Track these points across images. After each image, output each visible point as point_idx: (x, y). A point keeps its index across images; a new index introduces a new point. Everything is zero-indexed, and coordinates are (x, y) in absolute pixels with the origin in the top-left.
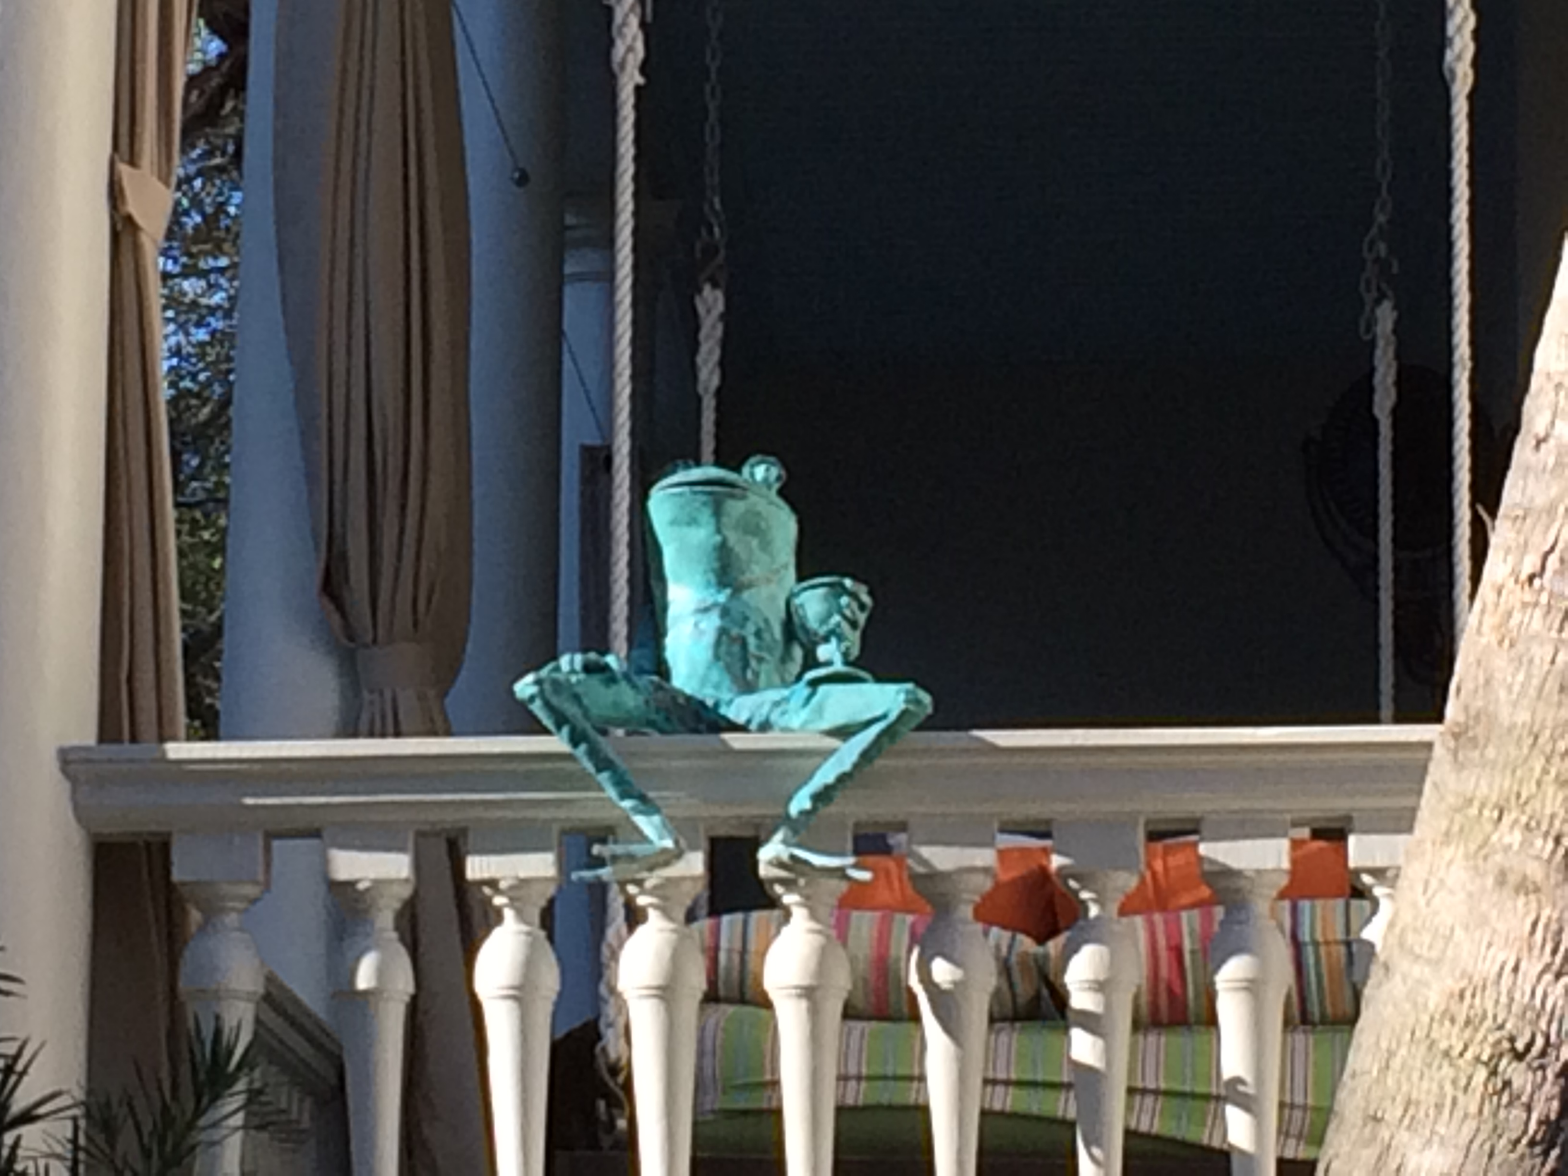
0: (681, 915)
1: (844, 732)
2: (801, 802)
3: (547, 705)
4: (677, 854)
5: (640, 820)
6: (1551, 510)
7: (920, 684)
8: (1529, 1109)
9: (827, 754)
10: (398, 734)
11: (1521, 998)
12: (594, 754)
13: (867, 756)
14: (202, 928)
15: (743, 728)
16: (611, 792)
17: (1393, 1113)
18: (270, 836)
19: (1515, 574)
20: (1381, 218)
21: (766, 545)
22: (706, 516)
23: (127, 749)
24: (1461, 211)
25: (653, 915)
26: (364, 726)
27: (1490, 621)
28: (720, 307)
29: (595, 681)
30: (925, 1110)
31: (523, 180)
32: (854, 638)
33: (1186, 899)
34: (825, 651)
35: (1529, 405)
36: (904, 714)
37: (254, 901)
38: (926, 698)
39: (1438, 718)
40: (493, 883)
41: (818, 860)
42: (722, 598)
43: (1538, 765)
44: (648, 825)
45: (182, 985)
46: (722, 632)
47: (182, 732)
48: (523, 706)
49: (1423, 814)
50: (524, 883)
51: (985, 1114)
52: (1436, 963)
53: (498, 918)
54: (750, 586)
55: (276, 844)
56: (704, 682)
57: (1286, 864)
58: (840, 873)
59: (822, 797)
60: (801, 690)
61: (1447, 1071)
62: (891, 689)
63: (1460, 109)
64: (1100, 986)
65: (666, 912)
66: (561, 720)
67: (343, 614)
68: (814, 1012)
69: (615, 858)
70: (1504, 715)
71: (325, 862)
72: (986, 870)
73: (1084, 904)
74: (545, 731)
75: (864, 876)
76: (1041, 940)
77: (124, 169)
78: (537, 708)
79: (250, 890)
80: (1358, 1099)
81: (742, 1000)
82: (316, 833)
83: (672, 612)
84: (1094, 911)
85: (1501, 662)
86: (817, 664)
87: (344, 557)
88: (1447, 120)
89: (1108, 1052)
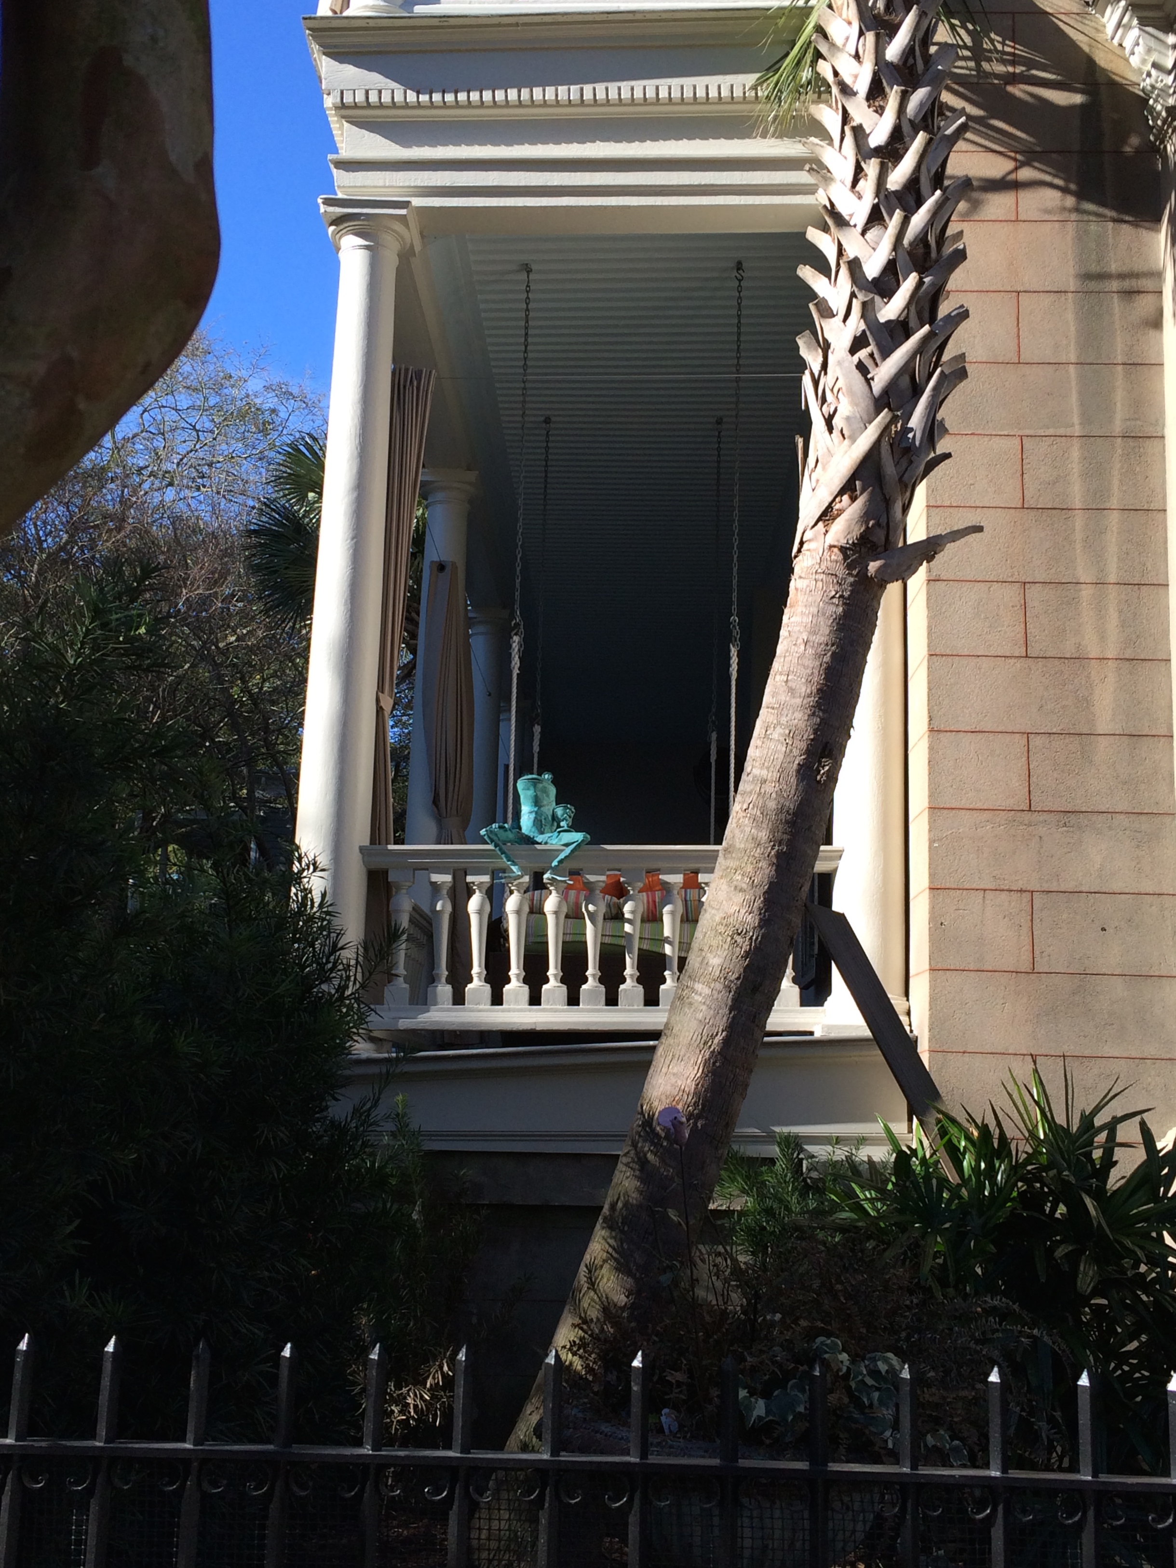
0: (522, 891)
1: (567, 845)
2: (555, 863)
3: (489, 837)
4: (522, 876)
5: (512, 867)
6: (751, 792)
7: (587, 833)
8: (741, 948)
9: (562, 850)
10: (452, 844)
11: (740, 919)
12: (500, 850)
13: (572, 851)
14: (396, 893)
15: (540, 844)
16: (505, 860)
17: (706, 949)
18: (414, 870)
19: (741, 809)
20: (714, 710)
21: (548, 796)
22: (532, 788)
23: (377, 847)
24: (733, 710)
25: (515, 892)
26: (443, 841)
27: (735, 821)
28: (539, 730)
29: (502, 831)
30: (586, 942)
31: (490, 695)
32: (570, 820)
33: (657, 888)
34: (563, 824)
35: (746, 764)
36: (583, 841)
37: (410, 887)
38: (589, 836)
39: (721, 844)
40: (473, 883)
41: (559, 878)
42: (536, 809)
43: (746, 858)
44: (514, 868)
45: (390, 909)
46: (536, 818)
47: (392, 842)
48: (482, 837)
49: (716, 870)
50: (482, 883)
51: (601, 944)
52: (718, 910)
53: (474, 893)
54: (544, 806)
55: (416, 872)
56: (530, 831)
57: (682, 881)
58: (565, 882)
59: (560, 862)
60: (556, 834)
61: (720, 938)
62: (579, 834)
63: (733, 683)
64: (633, 912)
65: (519, 891)
66: (492, 841)
67: (438, 810)
68: (557, 918)
69: (505, 877)
70: (738, 845)
71: (429, 878)
72: (603, 882)
73: (629, 891)
74: (488, 844)
75: (571, 882)
76: (619, 899)
77: (380, 694)
78: (486, 837)
79: (408, 884)
80: (697, 945)
81: (540, 913)
82: (427, 869)
83: (523, 813)
84: (631, 892)
85: (737, 831)
86: (560, 827)
87: (438, 794)
88: (730, 686)
89: (634, 930)
